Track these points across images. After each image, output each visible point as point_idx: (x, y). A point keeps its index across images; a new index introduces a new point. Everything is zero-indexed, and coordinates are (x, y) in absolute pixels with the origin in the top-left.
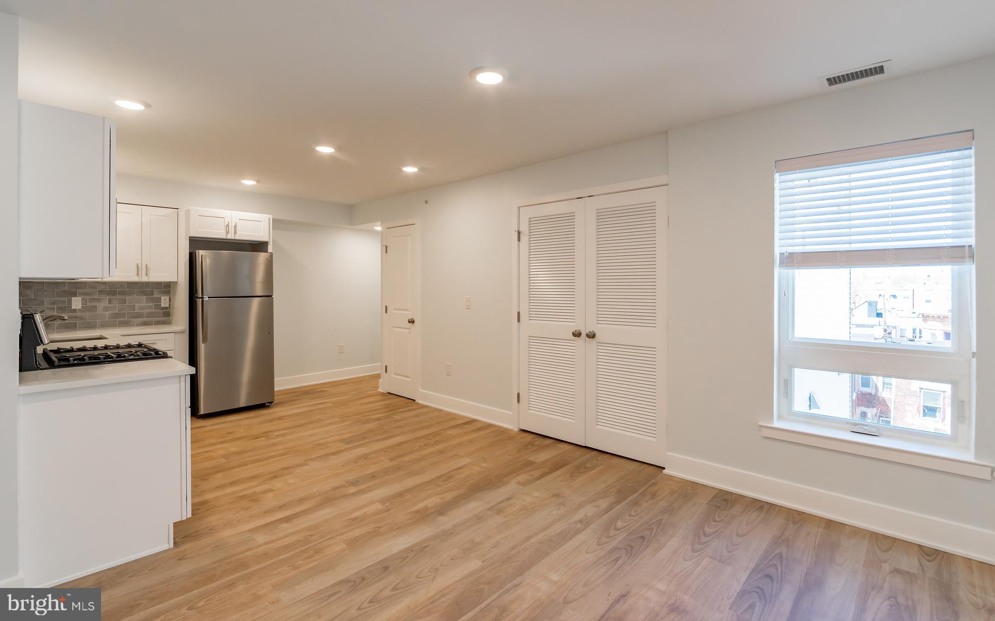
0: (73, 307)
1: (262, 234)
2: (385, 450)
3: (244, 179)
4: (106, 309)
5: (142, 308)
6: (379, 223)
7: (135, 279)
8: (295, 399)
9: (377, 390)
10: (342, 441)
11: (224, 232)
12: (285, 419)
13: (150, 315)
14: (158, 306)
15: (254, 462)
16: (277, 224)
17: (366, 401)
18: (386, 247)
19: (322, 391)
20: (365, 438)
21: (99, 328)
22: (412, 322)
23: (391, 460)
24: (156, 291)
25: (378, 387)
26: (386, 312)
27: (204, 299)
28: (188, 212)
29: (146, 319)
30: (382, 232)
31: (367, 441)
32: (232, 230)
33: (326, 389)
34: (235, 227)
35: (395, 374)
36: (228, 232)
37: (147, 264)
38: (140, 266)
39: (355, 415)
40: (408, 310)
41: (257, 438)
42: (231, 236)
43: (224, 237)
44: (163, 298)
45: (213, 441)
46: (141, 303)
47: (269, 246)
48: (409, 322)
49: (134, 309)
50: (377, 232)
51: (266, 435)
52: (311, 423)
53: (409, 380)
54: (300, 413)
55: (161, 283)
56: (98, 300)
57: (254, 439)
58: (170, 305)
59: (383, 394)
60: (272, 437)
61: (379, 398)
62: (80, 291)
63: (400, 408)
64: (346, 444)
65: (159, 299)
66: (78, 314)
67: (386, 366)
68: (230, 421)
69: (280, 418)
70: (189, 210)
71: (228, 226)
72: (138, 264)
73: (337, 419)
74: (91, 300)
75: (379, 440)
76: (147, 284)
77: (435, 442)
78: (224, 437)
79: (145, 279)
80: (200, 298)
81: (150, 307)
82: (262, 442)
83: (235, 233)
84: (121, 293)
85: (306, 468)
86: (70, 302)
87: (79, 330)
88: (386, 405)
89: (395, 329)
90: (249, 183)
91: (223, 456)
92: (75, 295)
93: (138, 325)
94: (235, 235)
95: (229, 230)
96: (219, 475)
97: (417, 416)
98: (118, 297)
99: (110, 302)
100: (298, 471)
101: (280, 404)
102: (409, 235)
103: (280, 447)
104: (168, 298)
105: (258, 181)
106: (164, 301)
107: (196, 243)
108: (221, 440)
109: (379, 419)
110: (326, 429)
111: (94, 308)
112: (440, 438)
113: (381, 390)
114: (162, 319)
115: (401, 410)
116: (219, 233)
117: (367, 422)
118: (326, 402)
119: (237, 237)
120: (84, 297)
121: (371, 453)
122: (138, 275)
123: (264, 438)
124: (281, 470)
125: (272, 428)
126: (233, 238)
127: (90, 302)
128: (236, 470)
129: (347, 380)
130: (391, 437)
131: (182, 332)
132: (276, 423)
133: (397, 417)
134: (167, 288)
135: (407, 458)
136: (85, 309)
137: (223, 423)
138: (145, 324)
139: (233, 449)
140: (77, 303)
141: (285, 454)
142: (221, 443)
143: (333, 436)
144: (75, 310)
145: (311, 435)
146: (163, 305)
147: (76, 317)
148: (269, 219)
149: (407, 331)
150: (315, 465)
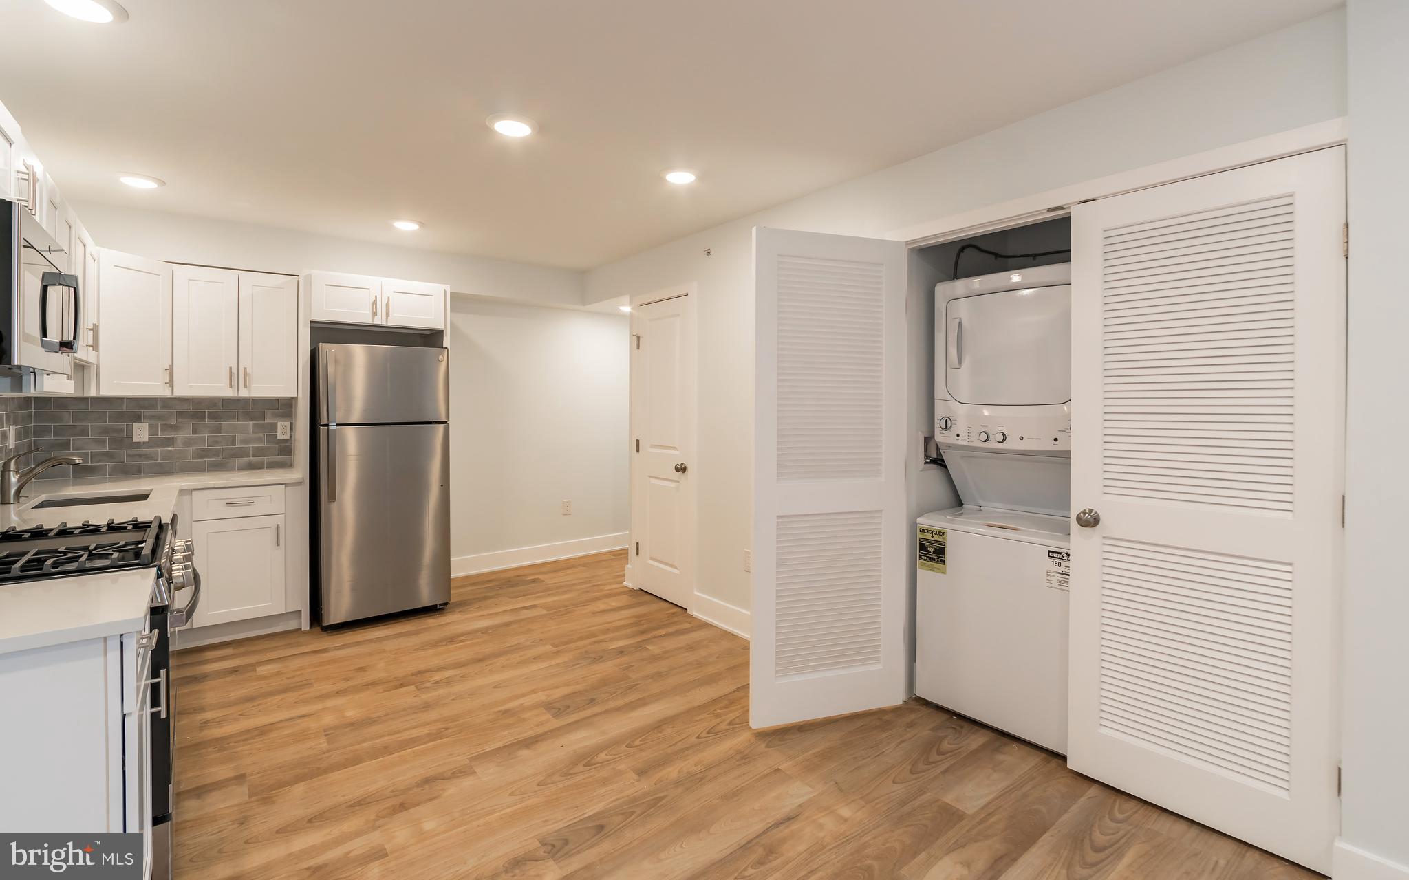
0: (135, 440)
1: (433, 318)
2: (631, 740)
3: (398, 219)
4: (188, 443)
5: (245, 441)
6: (626, 298)
7: (229, 393)
8: (489, 594)
9: (622, 583)
10: (548, 706)
11: (369, 313)
12: (460, 642)
13: (259, 452)
14: (273, 438)
15: (376, 753)
16: (458, 302)
17: (601, 606)
18: (638, 337)
19: (533, 581)
20: (592, 701)
21: (177, 473)
22: (681, 469)
23: (642, 773)
24: (268, 413)
25: (624, 576)
26: (638, 451)
27: (330, 428)
28: (309, 278)
29: (253, 459)
30: (631, 316)
31: (597, 709)
32: (381, 310)
33: (541, 577)
34: (388, 305)
35: (651, 559)
36: (375, 314)
37: (246, 368)
38: (234, 370)
39: (581, 639)
40: (674, 448)
41: (402, 686)
42: (380, 320)
43: (369, 321)
44: (280, 424)
45: (326, 687)
46: (243, 432)
47: (445, 338)
48: (677, 470)
49: (233, 442)
50: (622, 316)
51: (417, 679)
52: (504, 653)
53: (677, 572)
54: (488, 628)
55: (277, 400)
56: (175, 428)
57: (396, 688)
58: (291, 436)
59: (631, 592)
60: (428, 685)
61: (624, 600)
62: (144, 412)
63: (659, 628)
64: (556, 716)
65: (274, 427)
66: (143, 450)
67: (637, 544)
68: (371, 641)
69: (452, 639)
70: (310, 275)
71: (375, 303)
72: (231, 368)
73: (548, 648)
74: (164, 428)
75: (619, 709)
76: (255, 401)
77: (730, 724)
78: (347, 680)
79: (243, 393)
80: (324, 425)
81: (259, 440)
82: (407, 697)
83: (388, 314)
84: (214, 416)
85: (467, 783)
86: (130, 432)
87: (144, 477)
88: (636, 617)
89: (654, 481)
90: (406, 226)
91: (328, 733)
92: (138, 419)
93: (240, 469)
94: (387, 318)
95: (376, 310)
96: (300, 789)
97: (691, 648)
98: (207, 422)
99: (195, 432)
100: (452, 790)
101: (461, 604)
102: (678, 315)
103: (433, 715)
104: (288, 424)
105: (422, 224)
106: (282, 431)
107: (324, 332)
108: (342, 685)
109: (621, 652)
110: (524, 670)
111: (169, 441)
112: (737, 714)
113: (628, 584)
114: (279, 458)
115: (662, 632)
116: (361, 316)
117: (599, 658)
118: (534, 606)
119: (392, 322)
120: (153, 422)
121: (600, 749)
122: (231, 386)
123: (412, 688)
124: (418, 785)
125: (435, 662)
126: (384, 323)
127: (162, 430)
128: (335, 776)
129: (575, 559)
130: (642, 703)
131: (299, 483)
132: (444, 648)
133: (654, 649)
134: (286, 407)
135: (672, 772)
136: (152, 443)
137: (358, 644)
138: (252, 467)
139: (351, 714)
140: (141, 433)
141: (438, 735)
142: (338, 693)
143: (534, 692)
144: (138, 444)
145: (497, 686)
146: (280, 437)
147: (140, 456)
148: (445, 291)
149: (673, 485)
150: (488, 774)
